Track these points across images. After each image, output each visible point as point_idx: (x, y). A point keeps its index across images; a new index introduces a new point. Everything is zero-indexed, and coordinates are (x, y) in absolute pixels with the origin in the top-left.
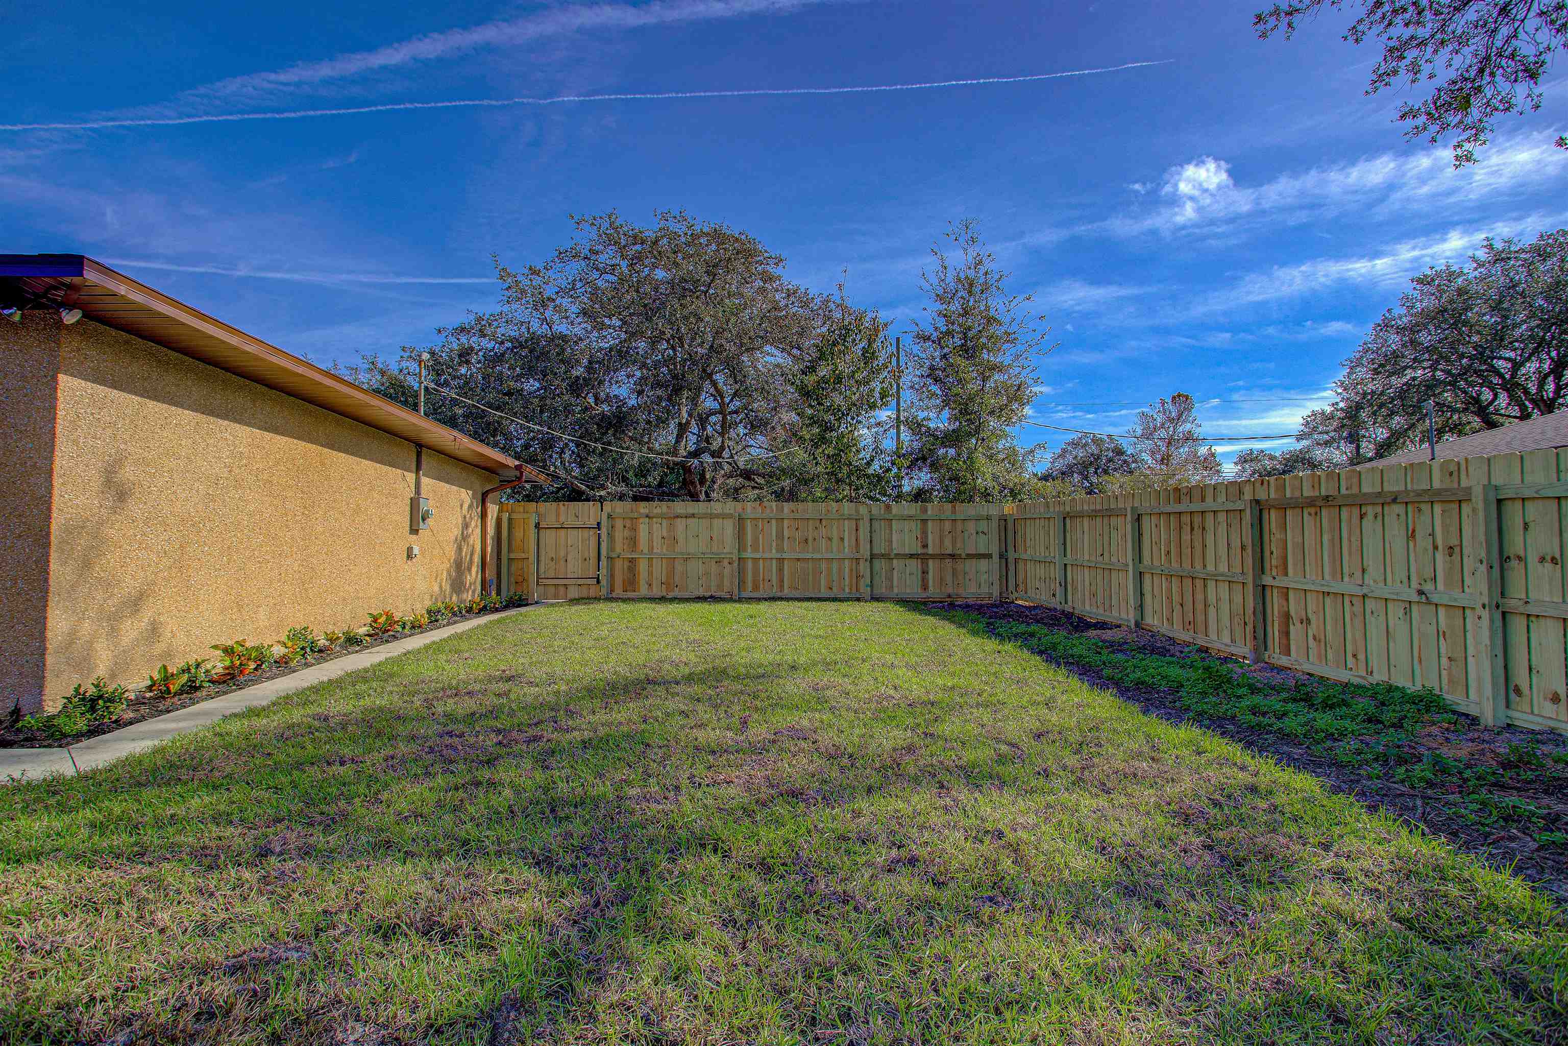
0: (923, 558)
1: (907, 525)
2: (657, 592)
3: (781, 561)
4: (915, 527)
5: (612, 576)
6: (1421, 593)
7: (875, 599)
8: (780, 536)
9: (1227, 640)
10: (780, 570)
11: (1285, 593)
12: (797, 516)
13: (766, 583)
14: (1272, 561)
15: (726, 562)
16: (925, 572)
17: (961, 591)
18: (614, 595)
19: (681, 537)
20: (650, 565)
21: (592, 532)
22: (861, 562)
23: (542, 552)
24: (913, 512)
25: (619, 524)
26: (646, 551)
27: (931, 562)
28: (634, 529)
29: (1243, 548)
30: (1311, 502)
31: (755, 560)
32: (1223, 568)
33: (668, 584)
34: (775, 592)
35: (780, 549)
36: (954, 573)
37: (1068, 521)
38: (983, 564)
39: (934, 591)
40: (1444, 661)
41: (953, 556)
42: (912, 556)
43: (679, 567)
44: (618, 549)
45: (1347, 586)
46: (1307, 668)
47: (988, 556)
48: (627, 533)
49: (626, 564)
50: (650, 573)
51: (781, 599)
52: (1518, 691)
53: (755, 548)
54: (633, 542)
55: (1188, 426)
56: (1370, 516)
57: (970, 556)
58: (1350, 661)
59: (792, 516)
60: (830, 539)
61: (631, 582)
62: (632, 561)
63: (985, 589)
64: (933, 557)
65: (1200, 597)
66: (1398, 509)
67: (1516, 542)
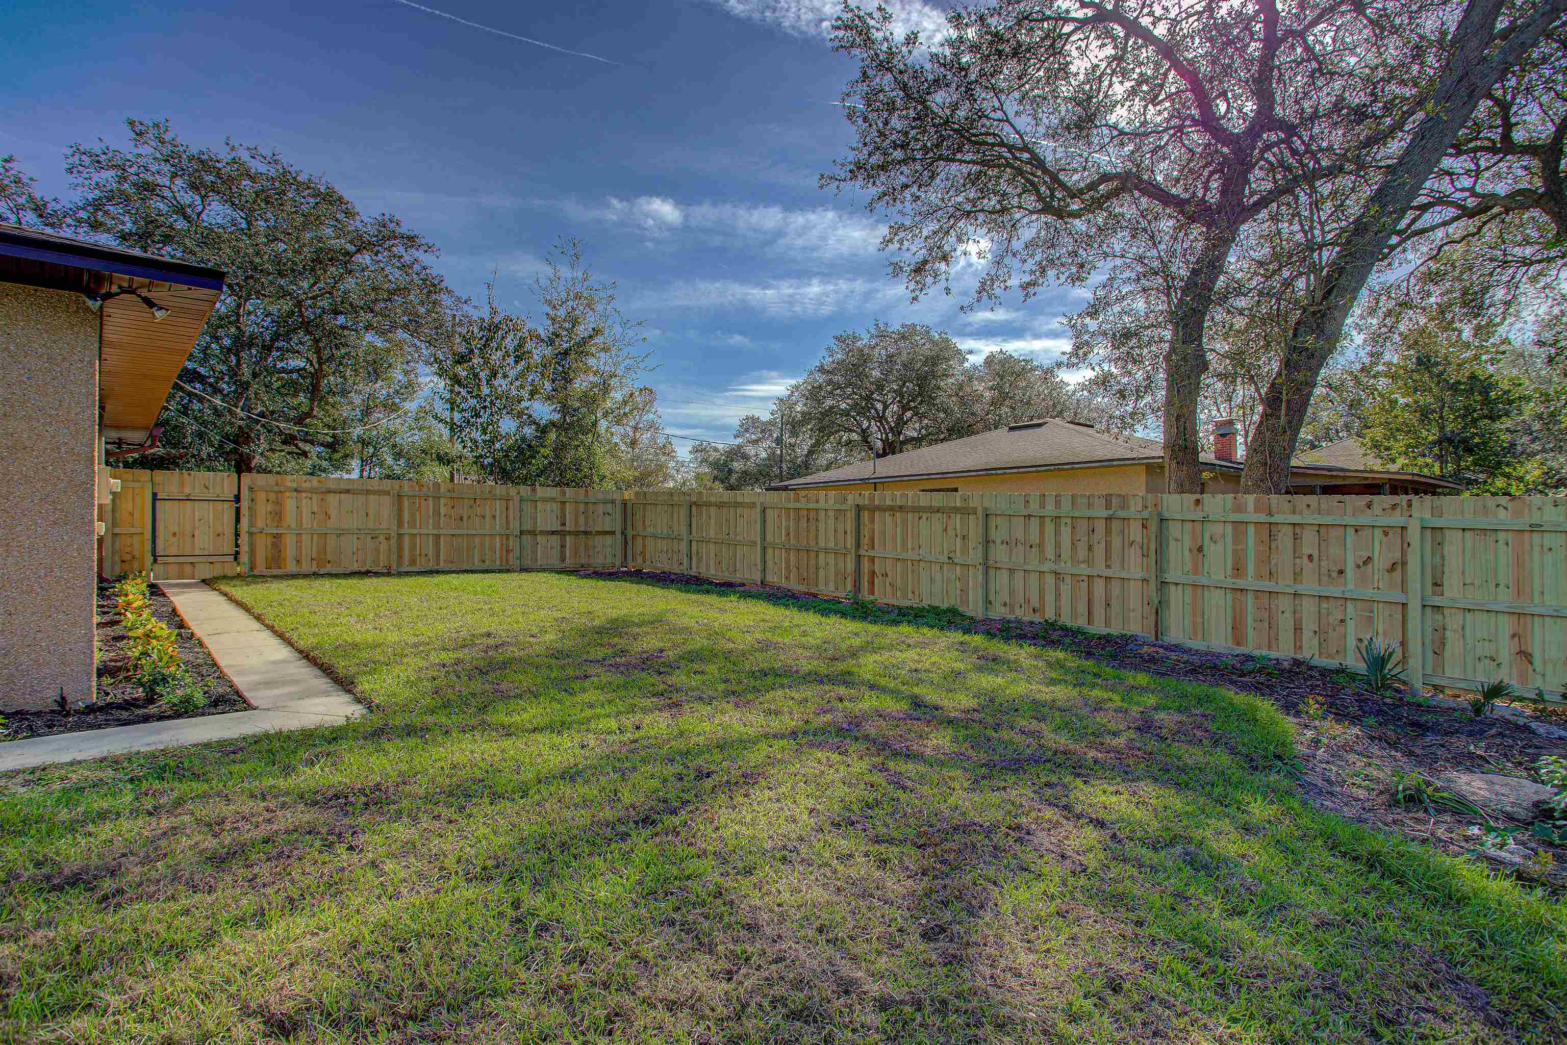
0: (561, 533)
1: (548, 506)
2: (306, 568)
3: (437, 537)
4: (556, 506)
5: (252, 552)
6: (949, 558)
7: (524, 570)
8: (437, 513)
9: (832, 589)
10: (437, 545)
11: (872, 559)
12: (454, 495)
13: (423, 558)
14: (865, 541)
15: (382, 538)
16: (563, 546)
17: (592, 561)
18: (256, 572)
19: (333, 512)
20: (299, 541)
21: (226, 505)
22: (511, 539)
23: (160, 526)
24: (554, 495)
25: (261, 496)
26: (293, 525)
27: (568, 538)
28: (279, 503)
29: (846, 533)
30: (891, 509)
31: (413, 536)
32: (831, 545)
33: (321, 559)
34: (431, 566)
35: (437, 525)
36: (587, 549)
37: (694, 508)
38: (609, 539)
39: (569, 562)
40: (958, 592)
41: (586, 533)
42: (553, 533)
43: (332, 542)
44: (260, 523)
45: (911, 555)
46: (885, 601)
47: (613, 533)
48: (270, 508)
49: (269, 541)
50: (299, 548)
51: (438, 572)
52: (990, 603)
53: (412, 524)
54: (278, 515)
55: (651, 416)
56: (924, 518)
57: (599, 533)
58: (910, 595)
59: (448, 495)
60: (484, 517)
61: (276, 559)
62: (277, 537)
63: (609, 560)
64: (570, 533)
65: (813, 562)
66: (939, 515)
67: (993, 534)
